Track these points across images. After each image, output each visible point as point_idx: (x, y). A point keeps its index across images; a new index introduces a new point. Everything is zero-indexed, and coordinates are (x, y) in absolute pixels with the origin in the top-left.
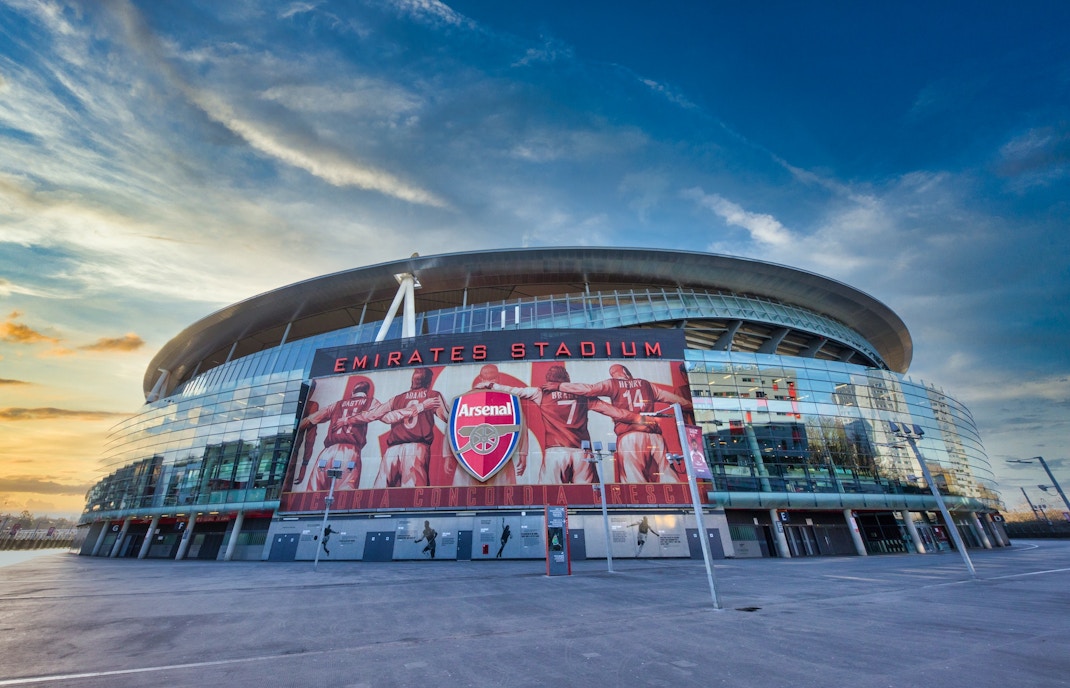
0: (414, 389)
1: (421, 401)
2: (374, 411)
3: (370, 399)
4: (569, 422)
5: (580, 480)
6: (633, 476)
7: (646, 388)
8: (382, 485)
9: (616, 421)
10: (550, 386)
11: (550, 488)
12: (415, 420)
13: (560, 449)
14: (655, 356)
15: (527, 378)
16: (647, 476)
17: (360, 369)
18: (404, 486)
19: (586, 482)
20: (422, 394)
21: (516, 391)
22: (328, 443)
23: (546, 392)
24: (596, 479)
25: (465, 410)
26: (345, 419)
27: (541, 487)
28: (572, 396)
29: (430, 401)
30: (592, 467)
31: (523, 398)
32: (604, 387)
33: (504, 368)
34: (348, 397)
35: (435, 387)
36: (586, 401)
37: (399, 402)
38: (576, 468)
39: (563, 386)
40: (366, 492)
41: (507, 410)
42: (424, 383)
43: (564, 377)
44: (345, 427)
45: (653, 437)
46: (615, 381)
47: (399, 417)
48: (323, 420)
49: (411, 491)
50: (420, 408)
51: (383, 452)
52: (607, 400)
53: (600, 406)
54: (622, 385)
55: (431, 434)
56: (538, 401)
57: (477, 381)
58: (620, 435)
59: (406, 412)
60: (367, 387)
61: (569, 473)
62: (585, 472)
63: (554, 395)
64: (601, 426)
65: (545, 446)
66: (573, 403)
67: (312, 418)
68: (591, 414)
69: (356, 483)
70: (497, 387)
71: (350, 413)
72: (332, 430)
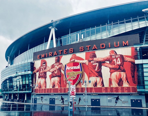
0: (56, 63)
1: (58, 66)
2: (48, 69)
3: (46, 66)
4: (96, 70)
5: (99, 86)
6: (115, 85)
7: (122, 57)
8: (51, 87)
9: (110, 69)
10: (90, 59)
11: (91, 88)
12: (57, 71)
13: (93, 78)
14: (126, 46)
15: (84, 57)
16: (119, 85)
17: (43, 58)
18: (56, 88)
19: (101, 87)
20: (58, 64)
21: (81, 61)
22: (39, 78)
23: (90, 61)
24: (103, 86)
25: (68, 68)
26: (41, 71)
27: (88, 88)
28: (97, 62)
29: (60, 66)
30: (102, 82)
31: (83, 64)
32: (107, 58)
33: (78, 55)
34: (41, 66)
35: (61, 62)
36: (101, 63)
37: (53, 66)
38: (98, 83)
39: (95, 59)
40: (48, 89)
41: (78, 67)
42: (58, 61)
43: (95, 56)
44: (42, 73)
45: (122, 73)
46: (111, 56)
47: (53, 70)
48: (37, 72)
49: (57, 89)
50: (58, 68)
51: (51, 79)
52: (108, 62)
53: (106, 64)
54: (113, 57)
55: (61, 74)
56: (87, 64)
57: (71, 59)
58: (111, 73)
59: (55, 69)
60: (45, 63)
61: (96, 84)
62: (100, 84)
63: (92, 62)
64: (105, 70)
65: (89, 77)
66: (97, 64)
67: (35, 71)
68: (103, 67)
69: (46, 87)
70: (76, 61)
71: (42, 70)
72: (39, 74)
